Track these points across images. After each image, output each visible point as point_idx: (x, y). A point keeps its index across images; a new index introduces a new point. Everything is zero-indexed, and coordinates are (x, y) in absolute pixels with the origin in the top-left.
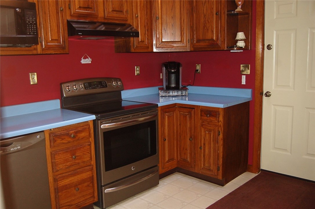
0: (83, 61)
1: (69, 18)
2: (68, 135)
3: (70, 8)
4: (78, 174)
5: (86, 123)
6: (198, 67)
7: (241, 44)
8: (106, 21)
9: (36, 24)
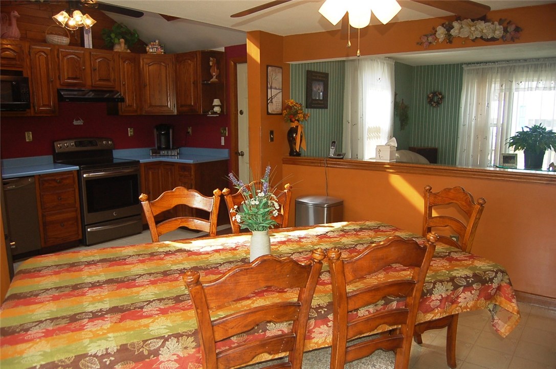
0: (75, 123)
1: (59, 87)
3: (59, 79)
5: (71, 172)
6: (190, 130)
7: (217, 109)
8: (94, 89)
9: (29, 94)
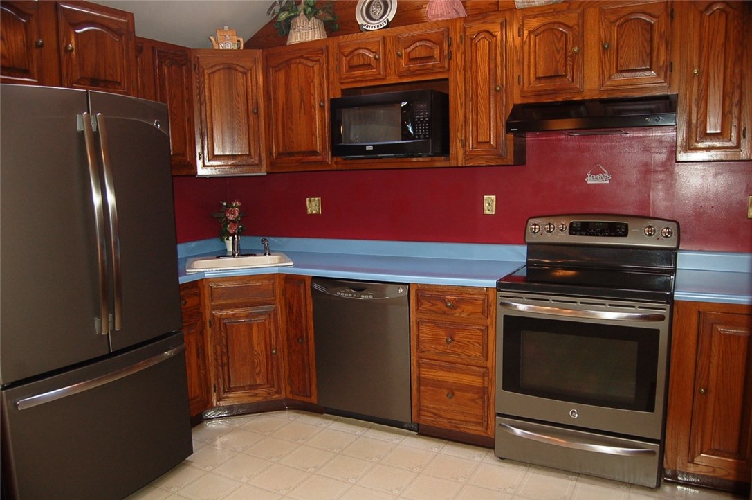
2: (443, 301)
3: (519, 83)
4: (456, 371)
